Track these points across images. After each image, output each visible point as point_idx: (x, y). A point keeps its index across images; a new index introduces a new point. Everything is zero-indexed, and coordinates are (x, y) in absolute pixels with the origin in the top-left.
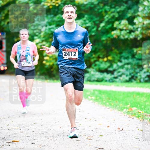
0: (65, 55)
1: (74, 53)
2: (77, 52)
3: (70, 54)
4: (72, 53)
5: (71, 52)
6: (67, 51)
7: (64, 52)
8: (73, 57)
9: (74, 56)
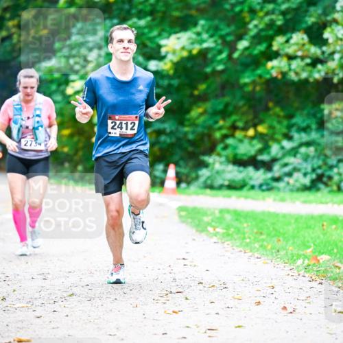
0: (112, 128)
1: (131, 124)
2: (137, 123)
3: (124, 126)
4: (127, 124)
5: (125, 122)
6: (118, 120)
7: (112, 123)
8: (130, 132)
9: (132, 129)
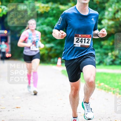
0: (77, 42)
1: (87, 40)
2: (90, 39)
3: (83, 41)
4: (85, 40)
5: (84, 38)
6: (80, 37)
7: (77, 39)
8: (86, 44)
